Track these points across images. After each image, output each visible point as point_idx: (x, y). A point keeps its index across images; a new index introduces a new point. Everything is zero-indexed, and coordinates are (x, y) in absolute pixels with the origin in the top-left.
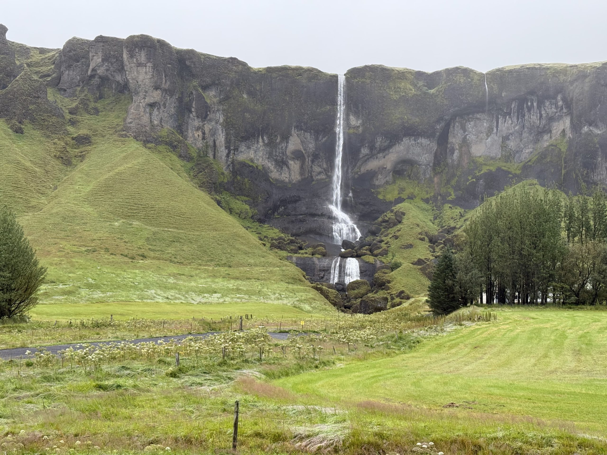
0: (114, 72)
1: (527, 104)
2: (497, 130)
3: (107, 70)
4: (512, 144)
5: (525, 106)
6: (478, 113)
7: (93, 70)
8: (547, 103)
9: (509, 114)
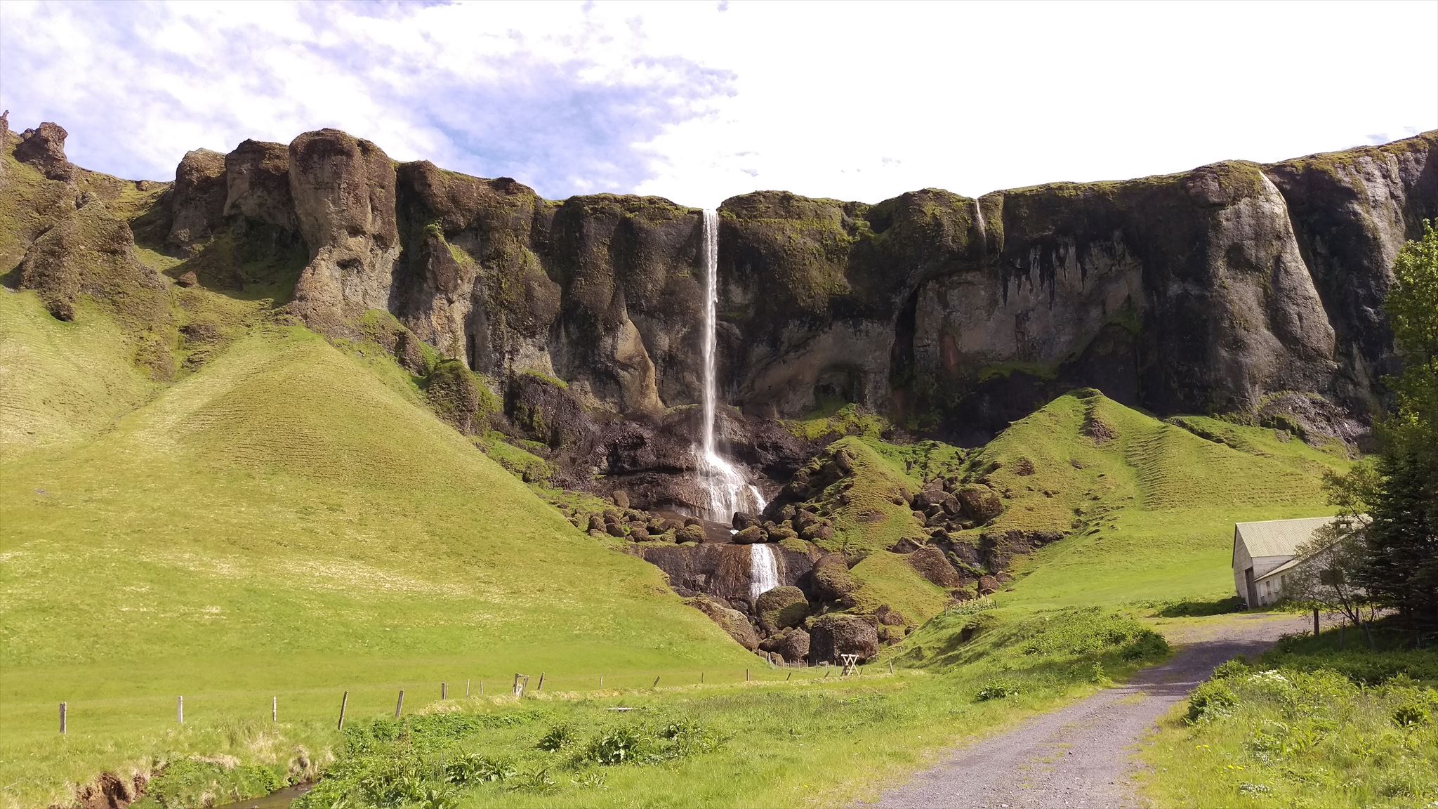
0: (274, 207)
1: (1057, 252)
2: (1005, 301)
3: (260, 205)
4: (1034, 329)
5: (1054, 256)
6: (967, 271)
7: (234, 206)
8: (1094, 251)
9: (1027, 272)
